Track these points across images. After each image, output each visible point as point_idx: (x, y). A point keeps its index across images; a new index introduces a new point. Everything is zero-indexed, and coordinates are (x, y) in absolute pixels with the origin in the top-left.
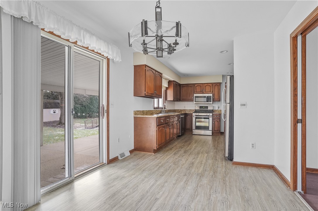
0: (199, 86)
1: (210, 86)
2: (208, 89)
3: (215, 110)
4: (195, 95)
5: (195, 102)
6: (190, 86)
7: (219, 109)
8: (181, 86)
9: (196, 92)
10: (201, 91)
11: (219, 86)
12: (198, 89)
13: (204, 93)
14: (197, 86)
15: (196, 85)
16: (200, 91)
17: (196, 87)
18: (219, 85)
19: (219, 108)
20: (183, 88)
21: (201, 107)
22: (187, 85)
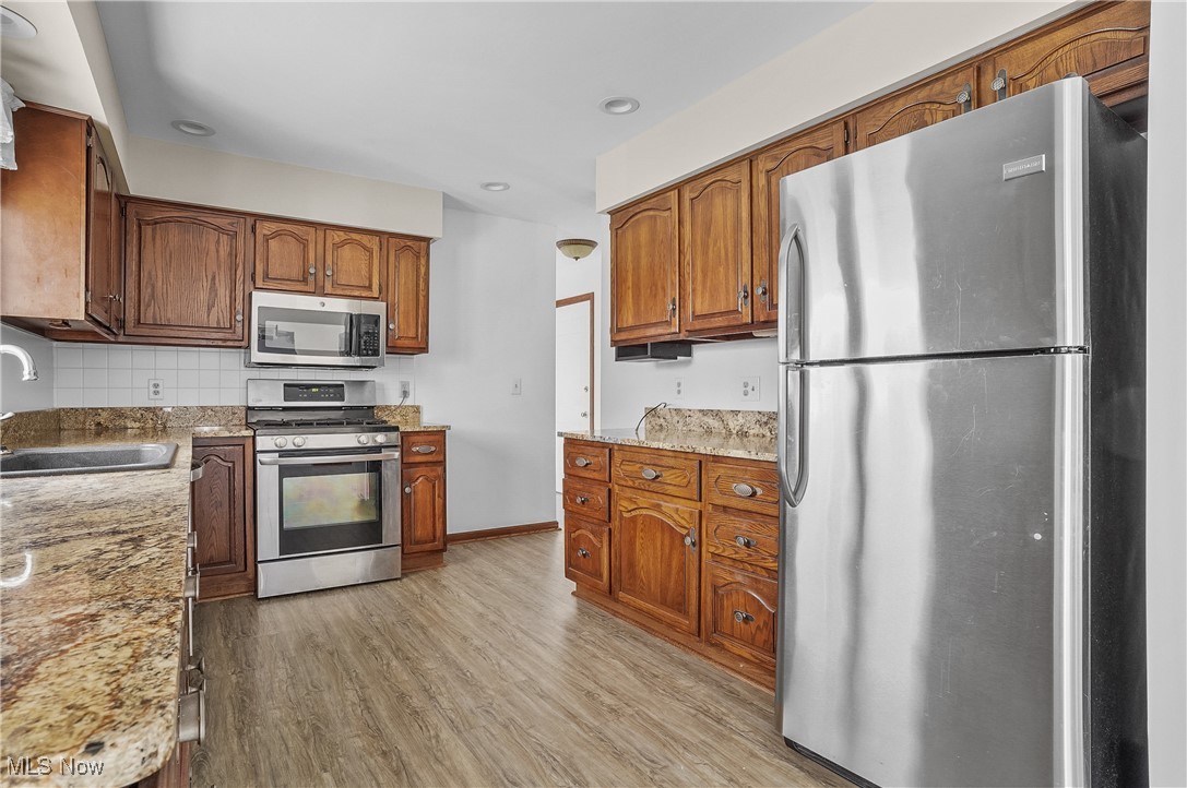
0: (292, 235)
1: (365, 248)
2: (351, 263)
3: (387, 407)
4: (261, 299)
5: (263, 348)
6: (218, 229)
7: (409, 402)
8: (131, 209)
9: (266, 276)
10: (305, 280)
11: (423, 261)
12: (283, 257)
13: (328, 289)
14: (276, 235)
15: (265, 229)
16: (296, 273)
17: (267, 239)
18: (423, 253)
19: (405, 394)
20: (148, 230)
21: (291, 390)
22: (192, 215)
